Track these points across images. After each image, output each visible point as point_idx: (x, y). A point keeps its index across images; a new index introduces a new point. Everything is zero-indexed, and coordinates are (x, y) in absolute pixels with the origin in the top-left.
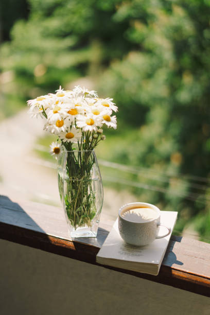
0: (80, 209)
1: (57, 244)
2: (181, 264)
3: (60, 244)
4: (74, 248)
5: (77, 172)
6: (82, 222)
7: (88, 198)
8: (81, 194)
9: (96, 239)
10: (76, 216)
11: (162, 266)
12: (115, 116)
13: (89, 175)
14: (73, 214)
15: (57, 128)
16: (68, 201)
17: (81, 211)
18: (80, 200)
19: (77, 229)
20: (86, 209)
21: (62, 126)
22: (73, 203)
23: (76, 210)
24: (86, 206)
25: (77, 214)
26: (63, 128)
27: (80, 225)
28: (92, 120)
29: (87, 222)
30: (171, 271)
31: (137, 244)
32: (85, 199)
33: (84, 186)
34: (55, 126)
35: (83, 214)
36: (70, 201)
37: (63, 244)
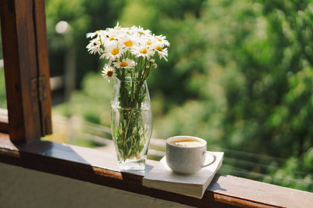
0: (130, 139)
1: (106, 175)
2: (225, 190)
4: (122, 178)
5: (129, 104)
6: (131, 154)
7: (138, 130)
8: (132, 125)
9: (144, 172)
10: (126, 147)
13: (140, 106)
14: (123, 144)
15: (112, 56)
16: (119, 133)
17: (130, 142)
18: (130, 131)
19: (126, 162)
20: (135, 141)
21: (117, 54)
22: (123, 134)
23: (126, 140)
24: (136, 137)
25: (127, 145)
26: (118, 56)
27: (129, 157)
29: (136, 153)
30: (213, 195)
32: (135, 128)
33: (135, 117)
34: (110, 54)
35: (133, 145)
36: (121, 132)
37: (112, 175)
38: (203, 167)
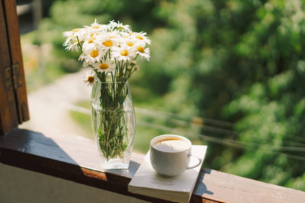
0: (113, 140)
1: (89, 176)
2: (212, 193)
3: (93, 175)
4: (106, 179)
5: (110, 103)
6: (114, 154)
7: (121, 130)
8: (114, 126)
9: (128, 171)
10: (109, 148)
11: (193, 195)
12: (148, 48)
13: (122, 107)
14: (106, 145)
15: (92, 58)
16: (100, 133)
17: (113, 143)
18: (113, 132)
19: (109, 161)
20: (118, 141)
21: (96, 56)
22: (106, 135)
23: (109, 141)
24: (118, 137)
25: (110, 146)
26: (98, 59)
27: (113, 157)
28: (126, 51)
29: (119, 154)
30: (202, 200)
31: (168, 174)
32: (118, 130)
33: (117, 118)
34: (89, 56)
35: (116, 145)
36: (103, 132)
37: (95, 175)
38: (188, 168)
